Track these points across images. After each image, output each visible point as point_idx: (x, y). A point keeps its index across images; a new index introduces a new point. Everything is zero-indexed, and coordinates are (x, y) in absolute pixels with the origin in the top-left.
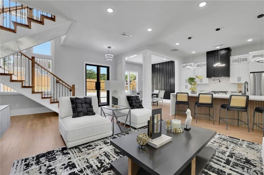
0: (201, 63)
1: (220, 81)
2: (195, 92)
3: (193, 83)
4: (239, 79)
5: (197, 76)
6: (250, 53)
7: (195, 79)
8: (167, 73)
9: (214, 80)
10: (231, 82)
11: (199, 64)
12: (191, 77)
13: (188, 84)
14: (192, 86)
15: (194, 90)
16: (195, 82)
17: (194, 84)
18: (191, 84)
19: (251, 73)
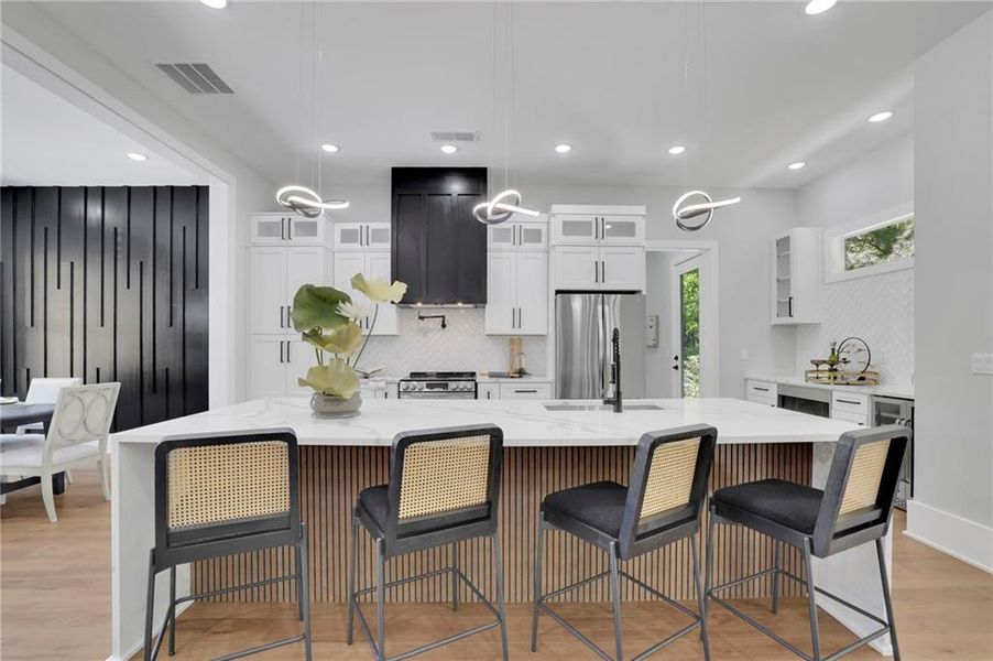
0: (364, 225)
1: (444, 326)
2: (344, 406)
3: (327, 332)
4: (517, 318)
5: (359, 276)
6: (555, 208)
7: (346, 299)
8: (163, 261)
9: (421, 318)
10: (488, 332)
11: (356, 226)
12: (318, 285)
13: (295, 336)
14: (328, 356)
15: (337, 389)
16: (346, 319)
17: (341, 342)
18: (314, 336)
19: (558, 292)
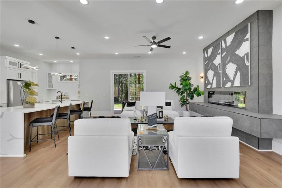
19: (7, 80)
